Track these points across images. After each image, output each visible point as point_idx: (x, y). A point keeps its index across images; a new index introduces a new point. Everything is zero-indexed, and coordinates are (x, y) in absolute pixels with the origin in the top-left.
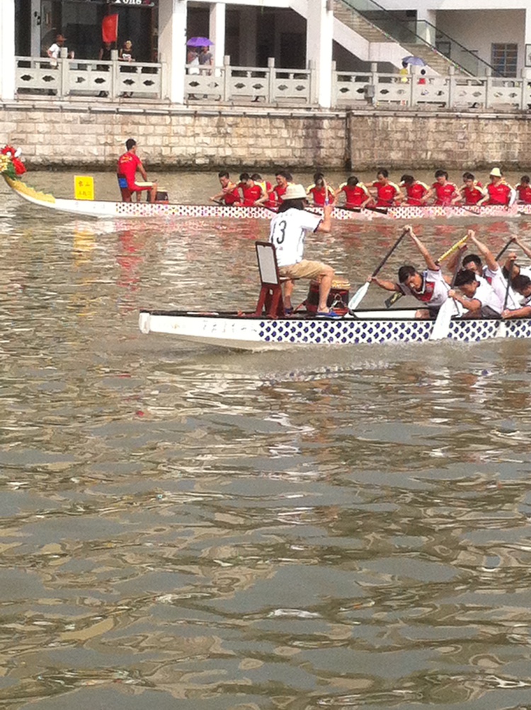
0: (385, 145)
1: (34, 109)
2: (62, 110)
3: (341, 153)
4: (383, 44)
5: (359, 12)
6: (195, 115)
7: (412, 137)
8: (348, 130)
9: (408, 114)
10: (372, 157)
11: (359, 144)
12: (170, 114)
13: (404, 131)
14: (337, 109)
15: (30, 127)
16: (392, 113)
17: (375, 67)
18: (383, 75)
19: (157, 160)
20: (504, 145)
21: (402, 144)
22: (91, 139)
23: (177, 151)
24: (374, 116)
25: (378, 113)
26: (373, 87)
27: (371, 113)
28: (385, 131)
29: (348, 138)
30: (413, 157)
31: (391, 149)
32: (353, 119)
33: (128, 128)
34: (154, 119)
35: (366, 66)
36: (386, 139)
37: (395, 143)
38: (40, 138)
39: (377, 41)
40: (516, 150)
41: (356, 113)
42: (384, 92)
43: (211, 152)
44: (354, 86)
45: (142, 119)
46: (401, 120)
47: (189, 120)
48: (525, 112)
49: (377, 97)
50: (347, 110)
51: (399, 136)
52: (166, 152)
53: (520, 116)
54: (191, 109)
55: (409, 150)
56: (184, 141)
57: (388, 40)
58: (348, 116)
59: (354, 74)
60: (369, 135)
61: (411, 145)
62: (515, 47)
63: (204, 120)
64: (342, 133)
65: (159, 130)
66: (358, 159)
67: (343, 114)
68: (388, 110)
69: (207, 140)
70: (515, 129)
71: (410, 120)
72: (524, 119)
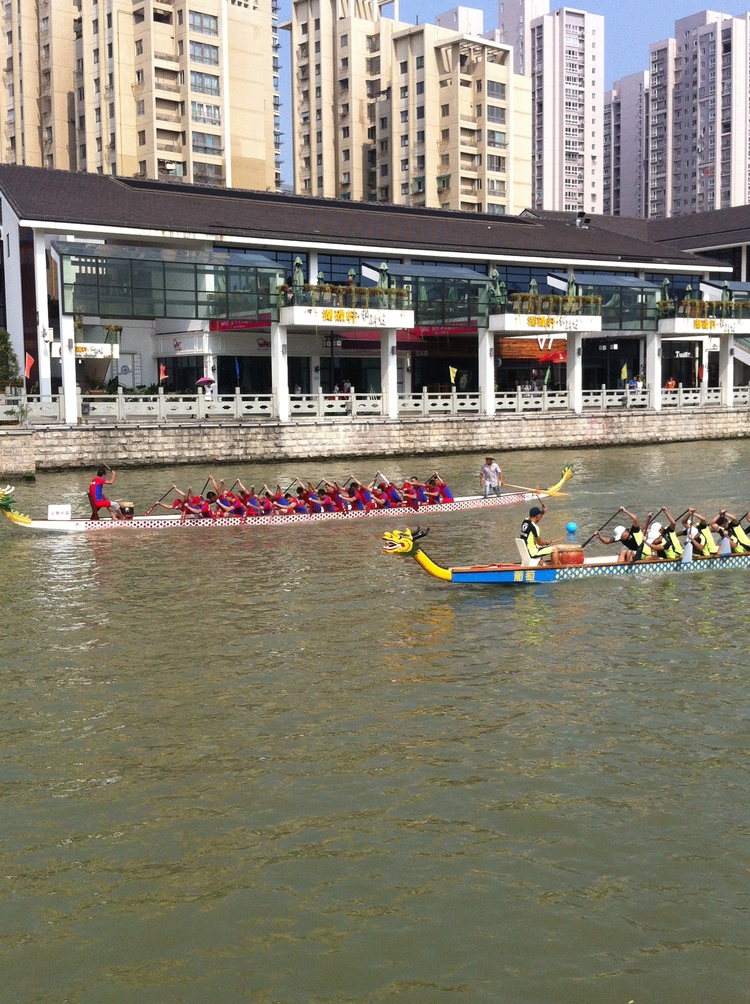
1: (669, 414)
2: (681, 413)
6: (738, 412)
12: (727, 412)
15: (667, 423)
19: (721, 436)
22: (693, 427)
23: (730, 430)
33: (709, 420)
34: (720, 415)
38: (671, 428)
43: (744, 430)
45: (714, 415)
47: (735, 414)
52: (725, 431)
54: (736, 409)
56: (733, 425)
63: (742, 414)
65: (722, 420)
69: (743, 424)
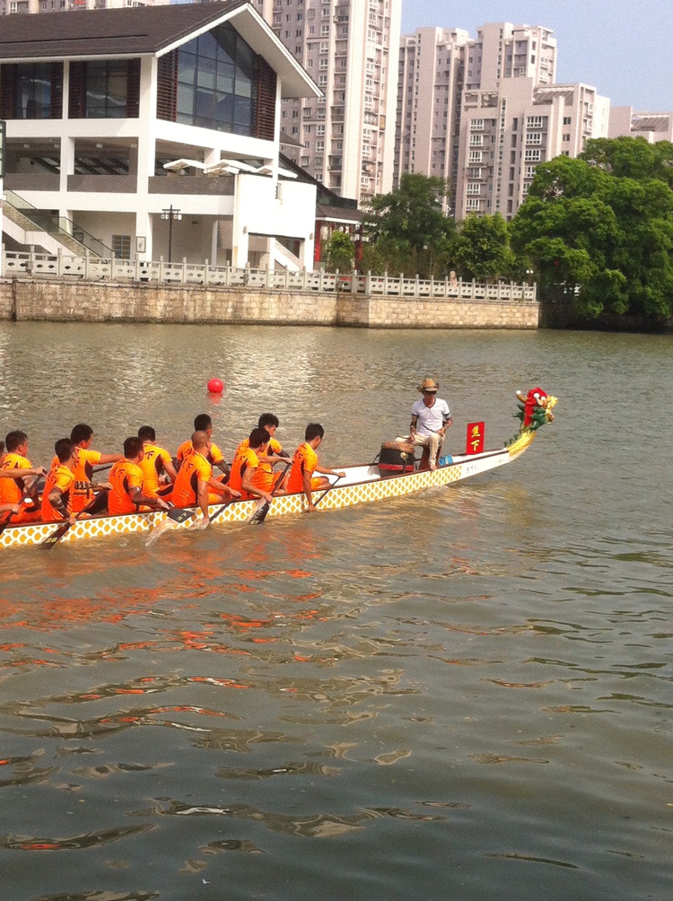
0: (40, 303)
3: (9, 308)
4: (35, 232)
5: (18, 209)
7: (59, 298)
8: (14, 292)
9: (55, 282)
10: (31, 311)
11: (22, 303)
13: (54, 294)
14: (5, 278)
16: (46, 281)
17: (33, 249)
18: (38, 254)
20: (123, 305)
21: (53, 304)
24: (33, 283)
25: (35, 281)
26: (32, 262)
27: (31, 281)
28: (41, 293)
29: (14, 298)
30: (60, 312)
31: (44, 306)
32: (18, 285)
35: (26, 248)
36: (42, 299)
37: (48, 302)
39: (31, 230)
40: (132, 309)
41: (20, 280)
42: (39, 266)
44: (18, 262)
46: (52, 286)
48: (138, 283)
49: (35, 270)
50: (13, 278)
51: (50, 297)
53: (135, 286)
55: (57, 307)
57: (38, 230)
58: (14, 282)
59: (18, 253)
60: (29, 296)
61: (59, 304)
62: (129, 238)
64: (9, 294)
66: (22, 312)
67: (10, 281)
68: (42, 279)
70: (132, 294)
71: (58, 286)
72: (138, 288)
